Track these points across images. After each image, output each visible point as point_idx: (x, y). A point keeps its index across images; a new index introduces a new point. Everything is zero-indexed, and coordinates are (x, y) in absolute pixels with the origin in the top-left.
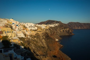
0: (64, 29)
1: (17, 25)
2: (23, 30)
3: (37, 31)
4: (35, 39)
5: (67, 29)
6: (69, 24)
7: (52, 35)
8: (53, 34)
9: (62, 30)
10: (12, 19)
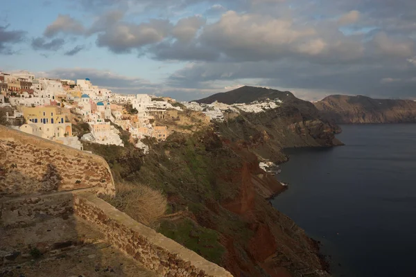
0: (301, 123)
1: (100, 104)
2: (124, 119)
3: (176, 125)
4: (167, 152)
5: (314, 122)
6: (326, 103)
7: (250, 144)
8: (254, 141)
9: (293, 126)
10: (87, 79)
